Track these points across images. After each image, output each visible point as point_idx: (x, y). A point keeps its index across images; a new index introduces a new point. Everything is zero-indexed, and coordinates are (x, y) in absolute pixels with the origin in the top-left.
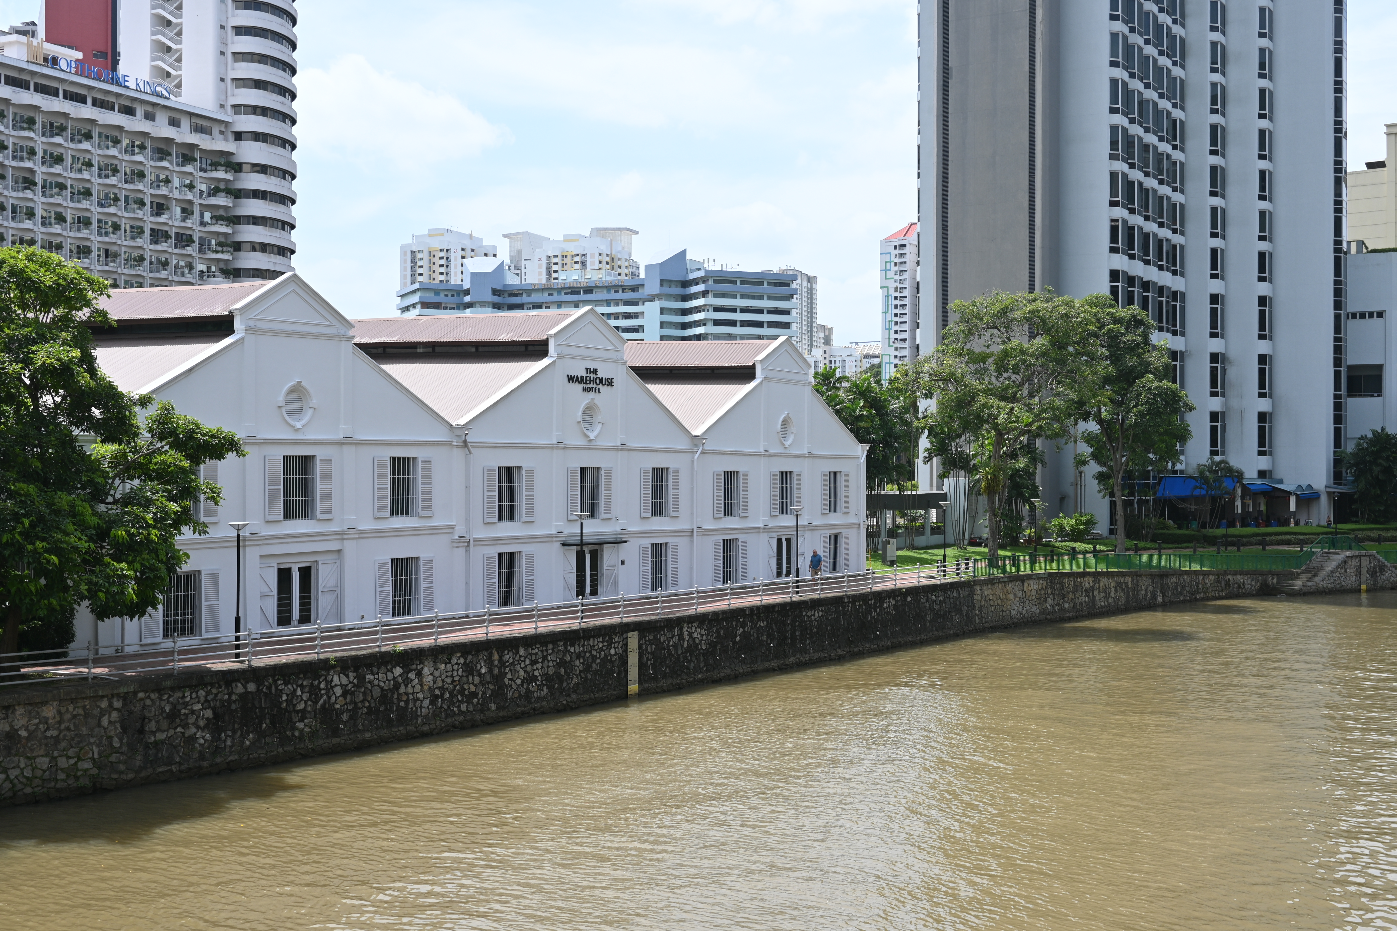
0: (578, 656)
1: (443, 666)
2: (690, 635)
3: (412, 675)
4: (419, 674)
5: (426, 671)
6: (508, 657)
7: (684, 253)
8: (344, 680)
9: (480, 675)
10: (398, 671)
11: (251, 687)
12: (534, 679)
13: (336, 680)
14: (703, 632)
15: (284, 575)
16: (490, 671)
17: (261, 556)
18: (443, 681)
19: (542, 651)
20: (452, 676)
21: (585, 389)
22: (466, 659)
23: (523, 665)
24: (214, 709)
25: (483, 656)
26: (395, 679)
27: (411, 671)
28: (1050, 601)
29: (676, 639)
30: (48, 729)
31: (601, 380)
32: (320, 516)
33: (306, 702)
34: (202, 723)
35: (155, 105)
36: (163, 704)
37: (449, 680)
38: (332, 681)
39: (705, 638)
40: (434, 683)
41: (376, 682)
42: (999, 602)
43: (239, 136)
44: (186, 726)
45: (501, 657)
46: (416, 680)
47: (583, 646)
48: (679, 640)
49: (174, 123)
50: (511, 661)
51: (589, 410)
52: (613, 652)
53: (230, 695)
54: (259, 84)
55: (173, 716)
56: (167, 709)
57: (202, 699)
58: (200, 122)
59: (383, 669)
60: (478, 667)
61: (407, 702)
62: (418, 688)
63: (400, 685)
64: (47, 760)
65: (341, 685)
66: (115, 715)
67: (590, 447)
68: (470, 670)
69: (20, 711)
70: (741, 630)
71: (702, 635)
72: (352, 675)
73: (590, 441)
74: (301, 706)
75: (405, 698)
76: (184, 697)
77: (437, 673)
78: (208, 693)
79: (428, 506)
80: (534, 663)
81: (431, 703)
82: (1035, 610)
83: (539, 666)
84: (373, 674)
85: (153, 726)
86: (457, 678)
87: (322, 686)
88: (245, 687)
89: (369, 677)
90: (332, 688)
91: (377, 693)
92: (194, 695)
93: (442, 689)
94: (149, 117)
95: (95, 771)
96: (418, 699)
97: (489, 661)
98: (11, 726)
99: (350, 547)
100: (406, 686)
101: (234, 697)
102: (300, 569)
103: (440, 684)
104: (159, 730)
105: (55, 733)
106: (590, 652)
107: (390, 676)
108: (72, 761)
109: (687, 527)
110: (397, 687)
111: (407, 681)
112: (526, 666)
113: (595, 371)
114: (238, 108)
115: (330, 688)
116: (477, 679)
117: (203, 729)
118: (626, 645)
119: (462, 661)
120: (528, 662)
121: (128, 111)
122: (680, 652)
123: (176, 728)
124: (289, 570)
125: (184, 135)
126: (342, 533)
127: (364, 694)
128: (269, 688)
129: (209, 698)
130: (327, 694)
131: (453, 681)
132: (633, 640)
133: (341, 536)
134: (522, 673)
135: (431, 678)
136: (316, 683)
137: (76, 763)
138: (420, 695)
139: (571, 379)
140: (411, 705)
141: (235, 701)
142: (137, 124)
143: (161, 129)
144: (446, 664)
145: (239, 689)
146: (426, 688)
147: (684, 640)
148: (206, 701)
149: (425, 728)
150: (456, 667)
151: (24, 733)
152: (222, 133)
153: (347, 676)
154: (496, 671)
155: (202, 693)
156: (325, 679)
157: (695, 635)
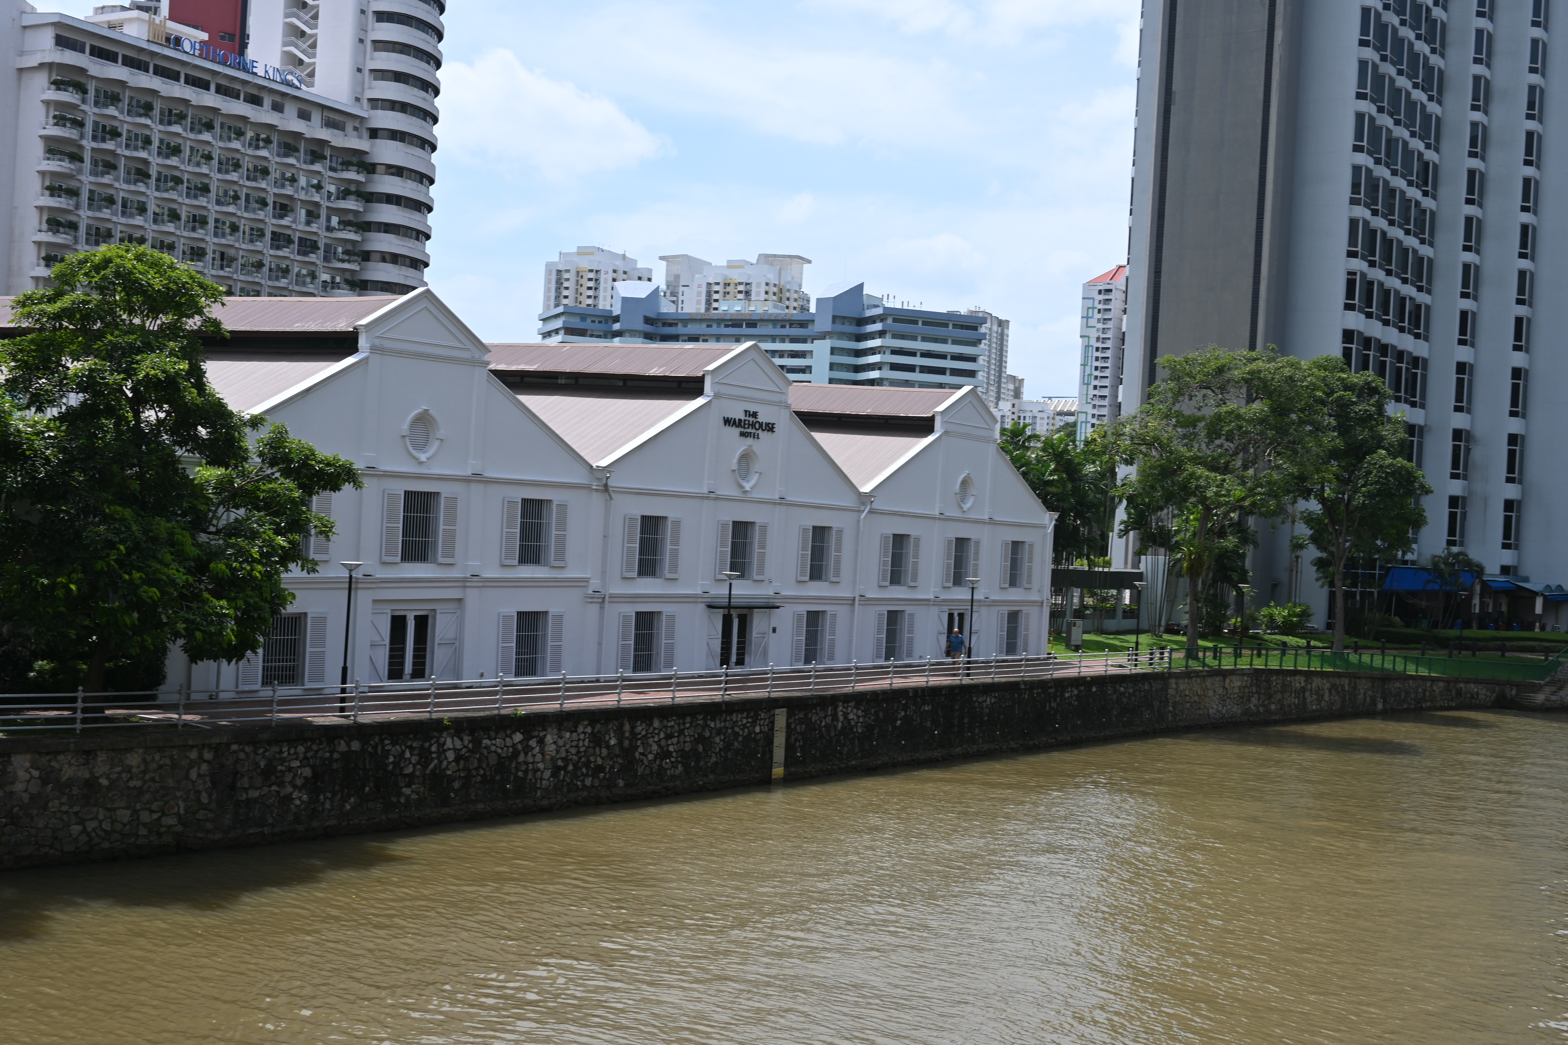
0: (719, 732)
1: (568, 735)
2: (845, 715)
3: (533, 743)
4: (541, 741)
5: (549, 739)
6: (640, 728)
7: (861, 287)
8: (458, 744)
9: (608, 747)
10: (518, 737)
11: (356, 745)
12: (668, 754)
13: (449, 743)
14: (860, 713)
15: (398, 623)
16: (620, 743)
17: (374, 601)
18: (567, 751)
19: (679, 724)
20: (577, 746)
21: (742, 434)
22: (593, 728)
23: (656, 739)
24: (313, 767)
25: (613, 725)
26: (514, 745)
27: (532, 737)
28: (1254, 700)
29: (829, 720)
30: (131, 779)
31: (761, 425)
32: (441, 560)
33: (414, 766)
34: (299, 782)
35: (284, 95)
36: (258, 758)
37: (573, 751)
38: (444, 743)
39: (861, 720)
40: (558, 752)
41: (493, 748)
42: (1196, 698)
43: (374, 133)
44: (281, 784)
45: (633, 728)
46: (537, 749)
47: (725, 721)
48: (832, 720)
49: (304, 115)
50: (644, 733)
51: (746, 458)
52: (757, 729)
53: (331, 752)
54: (399, 77)
55: (268, 773)
56: (262, 764)
57: (301, 756)
58: (333, 116)
59: (502, 734)
60: (607, 737)
61: (526, 772)
62: (539, 757)
63: (519, 752)
64: (128, 813)
65: (455, 749)
66: (204, 767)
67: (745, 499)
68: (597, 740)
69: (102, 757)
70: (903, 713)
71: (858, 717)
72: (466, 738)
73: (746, 492)
74: (409, 770)
75: (523, 768)
76: (281, 752)
77: (561, 742)
78: (308, 749)
79: (561, 554)
80: (669, 737)
81: (553, 775)
82: (1237, 710)
83: (675, 740)
84: (490, 739)
85: (245, 782)
86: (582, 749)
87: (434, 749)
88: (348, 745)
89: (486, 742)
90: (444, 751)
91: (493, 759)
92: (292, 751)
93: (565, 760)
94: (277, 108)
95: (179, 828)
96: (538, 770)
97: (620, 733)
98: (92, 773)
99: (472, 596)
100: (526, 754)
101: (336, 756)
102: (416, 617)
103: (564, 755)
104: (252, 787)
105: (138, 783)
106: (732, 728)
107: (509, 742)
108: (155, 816)
109: (848, 594)
110: (516, 754)
111: (527, 749)
112: (660, 740)
113: (755, 415)
114: (375, 103)
115: (442, 751)
116: (605, 752)
117: (300, 789)
118: (773, 722)
119: (589, 730)
120: (662, 735)
121: (255, 100)
122: (832, 734)
123: (270, 786)
124: (404, 618)
125: (315, 130)
126: (464, 580)
127: (480, 760)
128: (375, 747)
129: (309, 755)
130: (438, 758)
131: (578, 752)
132: (781, 718)
133: (463, 583)
134: (655, 747)
135: (553, 747)
136: (427, 745)
137: (159, 819)
138: (541, 766)
139: (727, 421)
140: (530, 776)
141: (336, 760)
142: (264, 115)
143: (290, 122)
144: (572, 732)
145: (342, 746)
146: (548, 757)
147: (838, 720)
148: (306, 758)
149: (545, 802)
150: (582, 736)
151: (104, 782)
152: (356, 129)
153: (461, 739)
154: (626, 743)
155: (301, 749)
156: (437, 742)
157: (851, 716)
